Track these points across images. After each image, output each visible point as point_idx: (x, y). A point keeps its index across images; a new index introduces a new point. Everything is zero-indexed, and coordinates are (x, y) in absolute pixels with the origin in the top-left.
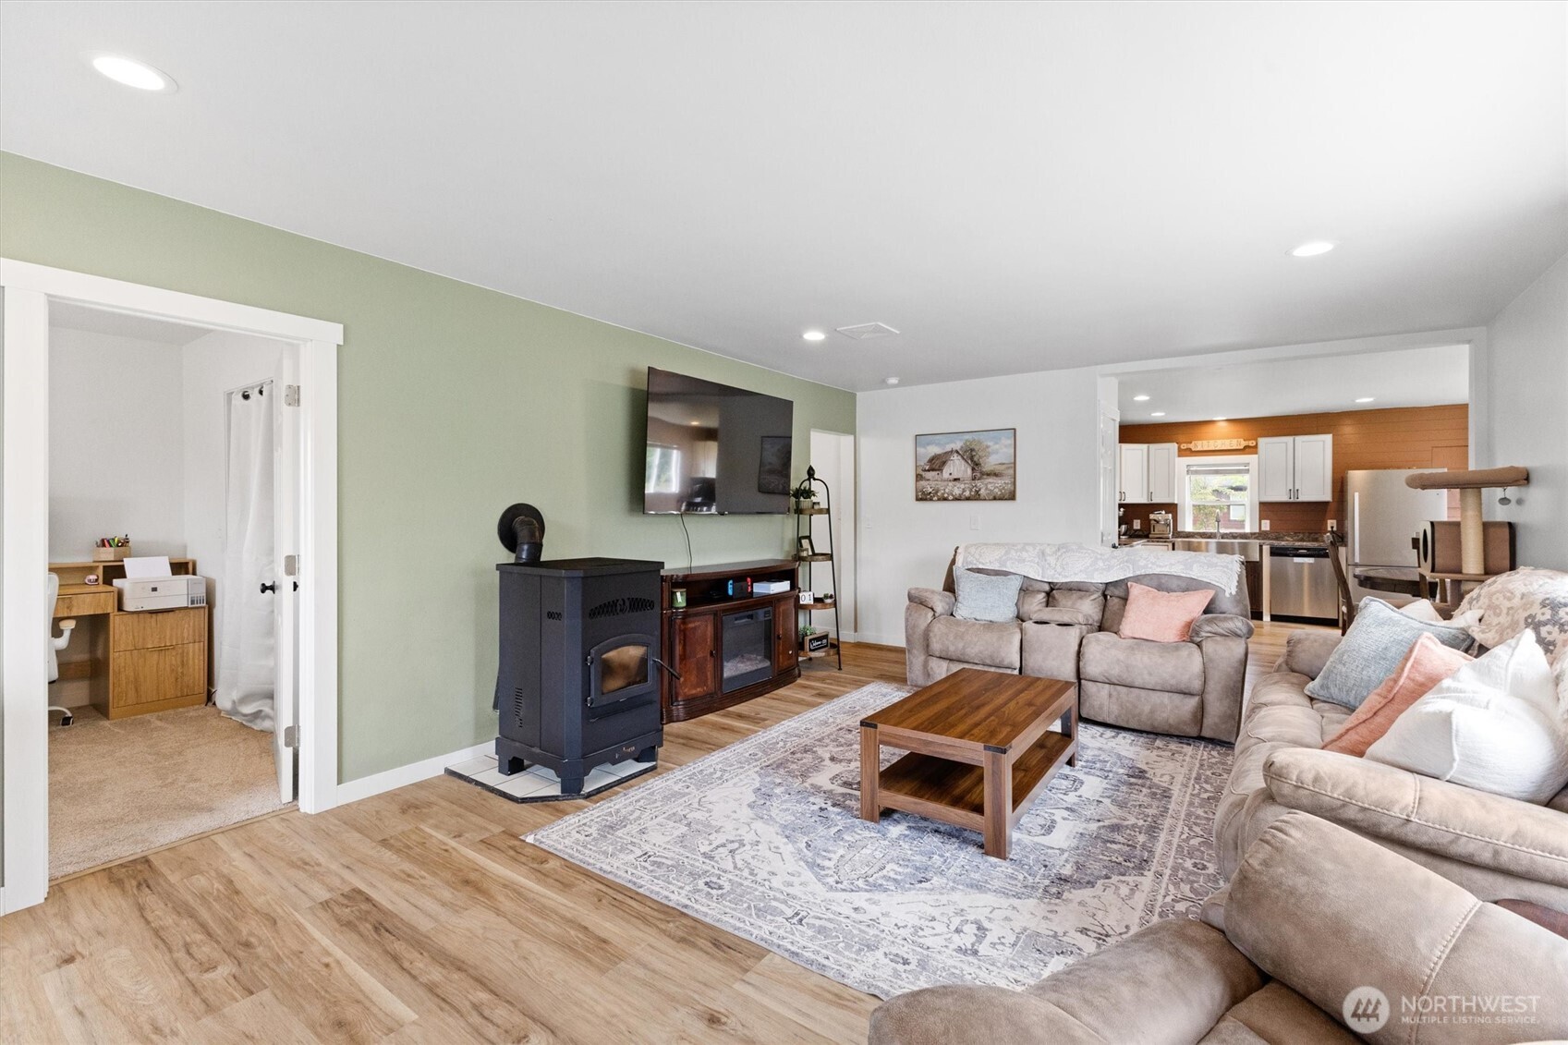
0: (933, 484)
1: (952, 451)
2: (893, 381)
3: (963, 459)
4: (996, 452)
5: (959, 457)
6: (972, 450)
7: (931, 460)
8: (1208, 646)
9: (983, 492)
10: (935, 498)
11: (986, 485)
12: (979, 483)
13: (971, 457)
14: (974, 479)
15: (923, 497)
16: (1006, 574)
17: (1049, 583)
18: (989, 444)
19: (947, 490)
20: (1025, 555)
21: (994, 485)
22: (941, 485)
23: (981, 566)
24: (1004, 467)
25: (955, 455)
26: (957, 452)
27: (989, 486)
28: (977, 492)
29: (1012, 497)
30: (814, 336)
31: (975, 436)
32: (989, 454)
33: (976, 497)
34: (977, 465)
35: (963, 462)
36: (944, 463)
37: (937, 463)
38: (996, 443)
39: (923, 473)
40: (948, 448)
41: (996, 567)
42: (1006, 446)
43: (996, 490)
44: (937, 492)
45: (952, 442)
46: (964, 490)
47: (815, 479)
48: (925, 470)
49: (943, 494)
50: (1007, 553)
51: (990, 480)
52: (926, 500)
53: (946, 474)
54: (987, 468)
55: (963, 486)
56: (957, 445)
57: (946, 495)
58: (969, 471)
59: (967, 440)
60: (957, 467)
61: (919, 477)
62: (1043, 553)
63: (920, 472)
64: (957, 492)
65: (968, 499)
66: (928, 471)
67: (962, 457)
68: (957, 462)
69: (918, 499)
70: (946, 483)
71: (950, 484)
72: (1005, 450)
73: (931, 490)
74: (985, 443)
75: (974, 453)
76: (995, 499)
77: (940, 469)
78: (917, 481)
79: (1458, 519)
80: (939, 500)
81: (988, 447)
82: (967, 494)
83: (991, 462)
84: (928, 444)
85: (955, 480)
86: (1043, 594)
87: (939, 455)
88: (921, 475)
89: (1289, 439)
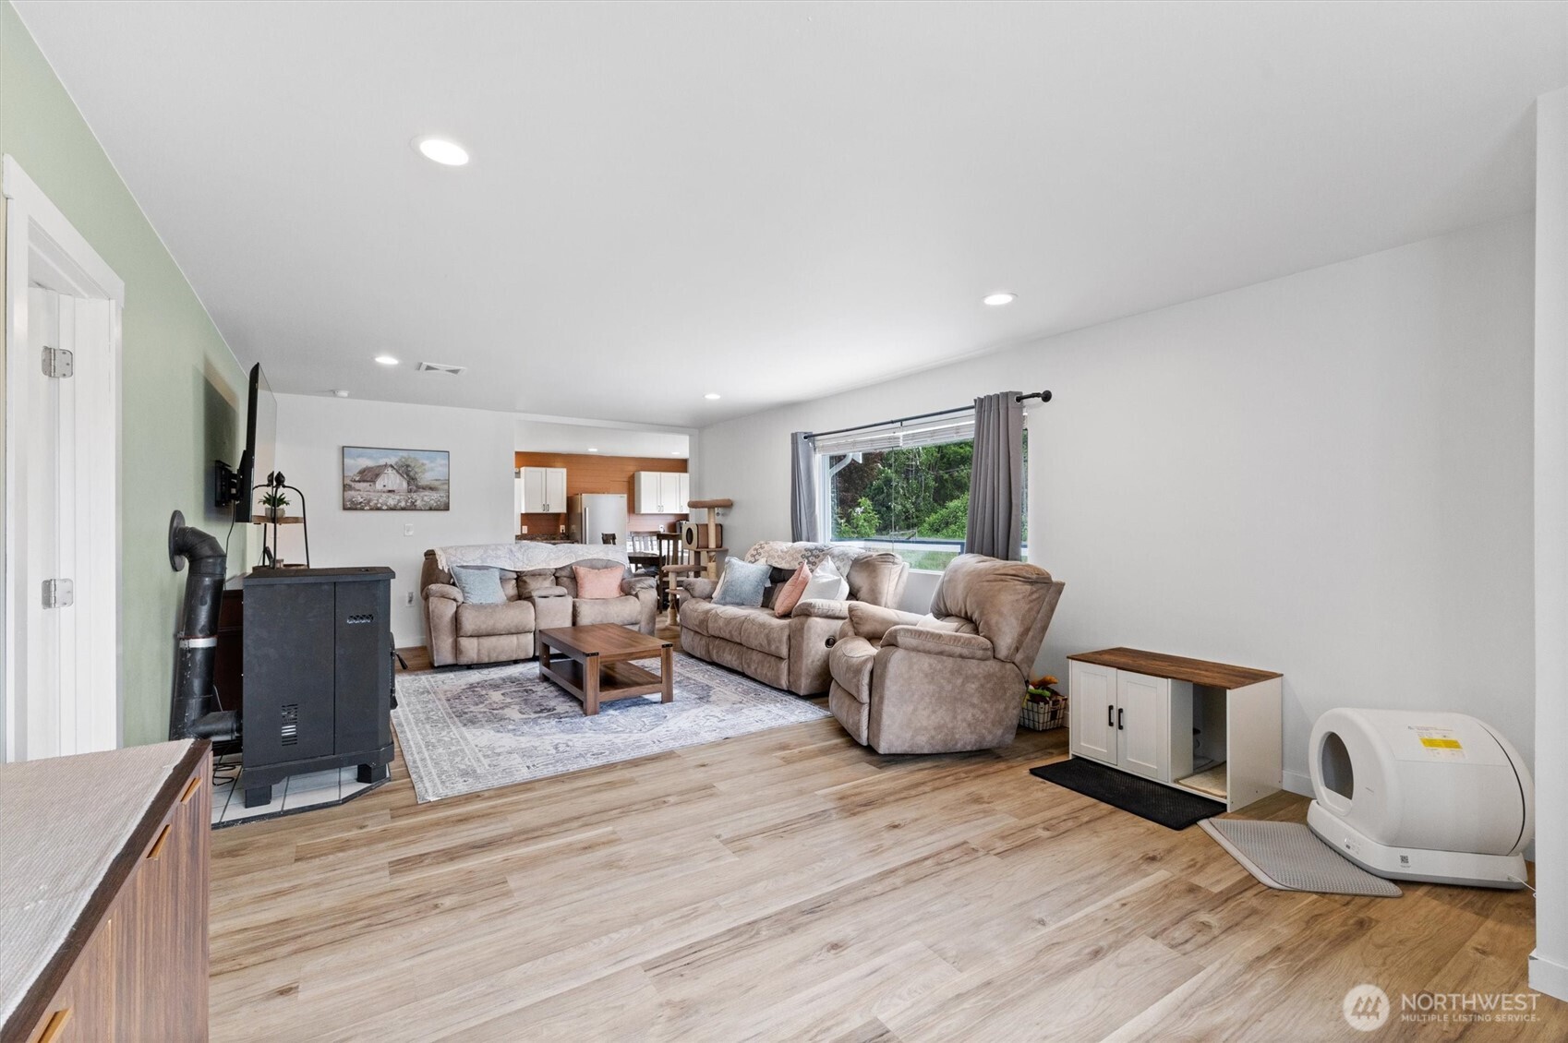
0: (365, 494)
1: (386, 465)
2: (345, 394)
3: (398, 473)
4: (432, 470)
5: (394, 471)
6: (408, 466)
7: (362, 472)
8: (641, 595)
9: (419, 503)
10: (368, 508)
11: (423, 498)
12: (415, 495)
13: (406, 471)
14: (410, 491)
15: (350, 506)
16: (487, 568)
17: (517, 572)
18: (425, 462)
19: (380, 501)
20: (499, 553)
21: (430, 498)
22: (374, 497)
23: (465, 564)
24: (440, 482)
25: (390, 469)
26: (392, 466)
27: (425, 498)
28: (413, 503)
29: (446, 508)
30: (386, 360)
31: (412, 454)
32: (424, 471)
33: (412, 507)
34: (413, 479)
35: (398, 476)
36: (377, 476)
37: (369, 475)
38: (432, 462)
39: (353, 484)
40: (382, 462)
41: (479, 563)
42: (441, 465)
43: (432, 502)
44: (369, 501)
45: (386, 456)
46: (399, 501)
47: (284, 487)
48: (355, 481)
49: (376, 504)
50: (485, 552)
51: (427, 493)
52: (356, 509)
53: (379, 484)
54: (422, 482)
55: (398, 497)
56: (392, 460)
57: (379, 505)
58: (405, 484)
59: (402, 457)
60: (391, 480)
61: (346, 487)
62: (511, 551)
63: (348, 481)
64: (391, 502)
65: (403, 509)
66: (359, 481)
67: (397, 471)
68: (392, 476)
69: (345, 508)
70: (378, 494)
71: (384, 495)
72: (440, 469)
73: (362, 500)
74: (421, 462)
75: (409, 469)
76: (431, 509)
77: (373, 481)
78: (344, 490)
79: (707, 523)
80: (371, 509)
81: (423, 464)
82: (403, 504)
83: (426, 478)
84: (359, 456)
85: (390, 491)
86: (515, 581)
87: (372, 468)
88: (350, 486)
89: (544, 469)
